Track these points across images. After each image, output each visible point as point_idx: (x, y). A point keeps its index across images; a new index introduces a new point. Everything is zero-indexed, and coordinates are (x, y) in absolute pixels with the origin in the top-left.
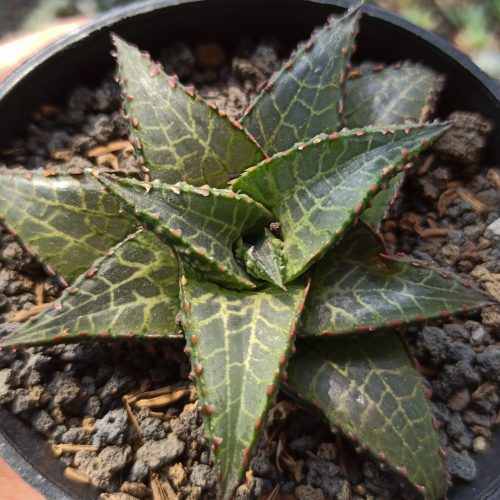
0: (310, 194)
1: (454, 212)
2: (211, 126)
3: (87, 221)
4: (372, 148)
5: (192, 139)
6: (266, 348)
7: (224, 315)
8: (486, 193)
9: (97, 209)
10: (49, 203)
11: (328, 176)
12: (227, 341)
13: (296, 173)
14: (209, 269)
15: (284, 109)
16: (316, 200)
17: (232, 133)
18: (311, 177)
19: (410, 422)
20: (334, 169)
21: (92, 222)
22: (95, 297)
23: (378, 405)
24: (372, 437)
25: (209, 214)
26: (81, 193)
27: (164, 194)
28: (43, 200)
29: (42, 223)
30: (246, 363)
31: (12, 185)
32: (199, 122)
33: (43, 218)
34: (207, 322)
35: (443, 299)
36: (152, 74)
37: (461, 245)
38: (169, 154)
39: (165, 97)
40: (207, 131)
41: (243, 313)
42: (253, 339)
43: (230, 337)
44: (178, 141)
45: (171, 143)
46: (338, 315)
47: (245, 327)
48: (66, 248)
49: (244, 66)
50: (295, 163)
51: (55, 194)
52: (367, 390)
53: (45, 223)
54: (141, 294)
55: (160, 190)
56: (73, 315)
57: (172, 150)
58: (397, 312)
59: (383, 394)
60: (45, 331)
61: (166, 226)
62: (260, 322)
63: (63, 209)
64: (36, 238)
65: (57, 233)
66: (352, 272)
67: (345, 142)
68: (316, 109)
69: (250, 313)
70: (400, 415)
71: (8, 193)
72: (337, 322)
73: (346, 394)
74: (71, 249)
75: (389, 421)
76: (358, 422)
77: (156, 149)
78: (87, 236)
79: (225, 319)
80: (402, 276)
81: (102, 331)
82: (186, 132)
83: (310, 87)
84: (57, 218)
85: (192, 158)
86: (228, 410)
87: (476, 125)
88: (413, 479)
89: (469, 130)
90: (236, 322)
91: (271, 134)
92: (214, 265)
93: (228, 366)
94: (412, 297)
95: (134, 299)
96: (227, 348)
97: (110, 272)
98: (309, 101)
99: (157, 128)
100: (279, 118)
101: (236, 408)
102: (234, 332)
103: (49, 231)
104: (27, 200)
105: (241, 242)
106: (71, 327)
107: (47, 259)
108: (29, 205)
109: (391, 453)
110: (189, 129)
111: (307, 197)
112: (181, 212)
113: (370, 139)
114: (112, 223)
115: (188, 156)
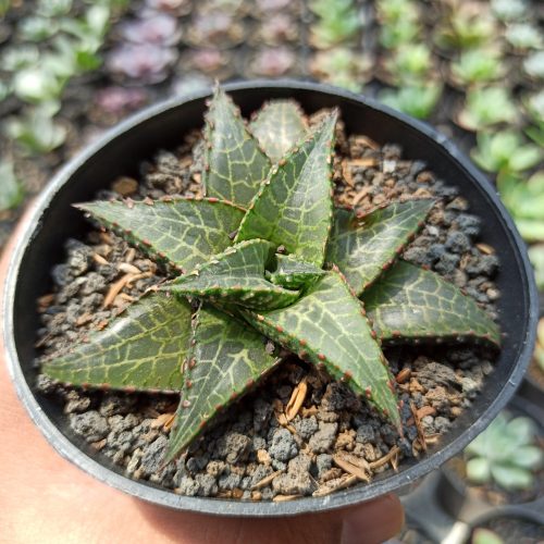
0: (293, 209)
1: (359, 178)
2: (198, 213)
3: (153, 338)
4: (309, 153)
5: (191, 229)
6: (347, 315)
7: (304, 318)
8: (365, 155)
9: (154, 325)
10: (118, 345)
11: (296, 190)
12: (321, 329)
13: (274, 202)
14: (271, 297)
15: (227, 175)
16: (300, 209)
17: (212, 207)
18: (285, 198)
19: (452, 302)
20: (296, 182)
21: (157, 337)
22: (207, 377)
23: (428, 305)
24: (440, 326)
25: (243, 264)
26: (137, 323)
27: (209, 270)
28: (112, 347)
29: (123, 363)
30: (344, 331)
31: (78, 356)
32: (188, 215)
33: (122, 359)
34: (299, 328)
35: (413, 215)
36: (130, 206)
37: (380, 192)
38: (185, 248)
39: (153, 214)
40: (197, 217)
41: (312, 309)
42: (334, 317)
43: (320, 325)
44: (183, 237)
45: (180, 240)
46: (364, 270)
47: (322, 315)
48: (153, 367)
49: (157, 177)
50: (270, 196)
51: (118, 337)
52: (414, 302)
53: (126, 362)
54: (234, 353)
55: (204, 269)
56: (202, 401)
57: (184, 244)
58: (396, 241)
59: (425, 298)
60: (189, 429)
61: (227, 288)
62: (327, 306)
63: (131, 342)
64: (127, 376)
65: (140, 362)
66: (348, 241)
67: (291, 161)
68: (247, 160)
69: (315, 306)
70: (444, 302)
71: (79, 363)
72: (367, 274)
73: (405, 314)
74: (157, 365)
75: (441, 310)
76: (427, 325)
77: (175, 250)
78: (161, 349)
79: (307, 319)
80: (380, 221)
81: (230, 395)
82: (184, 227)
83: (234, 149)
84: (132, 351)
85: (200, 240)
86: (359, 366)
88: (479, 334)
90: (315, 315)
91: (230, 196)
92: (272, 292)
93: (336, 342)
94: (396, 227)
95: (233, 359)
96: (325, 333)
97: (203, 354)
98: (240, 158)
99: (163, 237)
100: (228, 182)
101: (361, 361)
102: (320, 321)
103: (134, 364)
104: (99, 356)
105: (268, 273)
106: (206, 410)
107: (145, 384)
108: (103, 358)
109: (458, 327)
110: (185, 223)
111: (292, 212)
112: (228, 273)
113: (303, 149)
114: (170, 328)
115: (197, 241)
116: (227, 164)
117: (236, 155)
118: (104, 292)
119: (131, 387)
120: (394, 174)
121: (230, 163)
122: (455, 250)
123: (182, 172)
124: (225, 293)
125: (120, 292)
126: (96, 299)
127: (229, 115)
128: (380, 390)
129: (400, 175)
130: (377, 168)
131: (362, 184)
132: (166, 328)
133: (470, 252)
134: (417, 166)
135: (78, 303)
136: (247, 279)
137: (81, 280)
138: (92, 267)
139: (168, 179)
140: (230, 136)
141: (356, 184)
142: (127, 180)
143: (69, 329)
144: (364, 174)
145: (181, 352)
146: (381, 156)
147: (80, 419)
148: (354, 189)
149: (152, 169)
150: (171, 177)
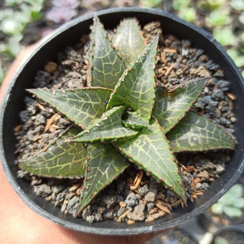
0: (136, 92)
1: (169, 59)
2: (88, 95)
3: (69, 154)
5: (85, 104)
6: (162, 148)
7: (141, 149)
9: (70, 148)
10: (53, 159)
11: (137, 82)
12: (149, 156)
13: (126, 88)
16: (139, 92)
17: (95, 92)
18: (132, 86)
19: (213, 133)
20: (137, 78)
21: (72, 153)
22: (96, 175)
23: (201, 135)
24: (206, 146)
25: (111, 123)
26: (61, 147)
27: (95, 129)
28: (50, 159)
30: (160, 158)
31: (35, 163)
32: (83, 97)
33: (56, 165)
34: (138, 155)
35: (196, 90)
38: (82, 114)
39: (65, 98)
41: (145, 143)
42: (155, 149)
43: (149, 154)
44: (81, 108)
45: (80, 110)
46: (171, 120)
47: (150, 147)
48: (70, 167)
49: (67, 62)
50: (124, 86)
51: (53, 154)
53: (57, 166)
54: (108, 163)
55: (92, 129)
56: (93, 186)
57: (82, 112)
58: (187, 105)
59: (199, 131)
60: (88, 197)
61: (104, 138)
62: (152, 142)
63: (59, 157)
64: (58, 172)
65: (64, 166)
66: (163, 104)
67: (135, 68)
68: (112, 62)
69: (146, 141)
70: (209, 133)
71: (36, 166)
72: (172, 122)
73: (190, 141)
74: (72, 166)
75: (207, 137)
76: (200, 145)
77: (77, 116)
78: (73, 158)
79: (142, 150)
80: (179, 93)
82: (82, 103)
83: (105, 56)
84: (60, 161)
85: (90, 109)
86: (167, 175)
87: (155, 26)
88: (225, 147)
89: (154, 29)
90: (147, 148)
92: (125, 137)
93: (156, 163)
94: (187, 97)
95: (108, 165)
96: (151, 158)
97: (93, 164)
98: (108, 61)
99: (71, 110)
100: (103, 74)
101: (168, 172)
102: (149, 151)
103: (61, 167)
104: (45, 163)
106: (96, 190)
107: (67, 175)
108: (47, 164)
109: (215, 145)
110: (82, 101)
111: (135, 93)
112: (104, 130)
113: (141, 61)
114: (77, 148)
115: (88, 110)
116: (102, 64)
117: (106, 60)
118: (44, 124)
119: (60, 177)
120: (187, 57)
121: (103, 64)
122: (216, 99)
123: (79, 60)
124: (102, 140)
125: (52, 123)
126: (41, 128)
127: (102, 36)
128: (176, 185)
129: (190, 57)
130: (179, 53)
131: (170, 62)
132: (75, 148)
133: (224, 100)
134: (199, 52)
135: (32, 130)
136: (114, 130)
137: (33, 118)
138: (38, 111)
139: (72, 63)
140: (103, 49)
141: (167, 62)
142: (52, 63)
143: (29, 144)
144: (172, 57)
145: (83, 159)
146: (180, 46)
147: (39, 187)
148: (167, 65)
149: (64, 57)
150: (74, 62)
